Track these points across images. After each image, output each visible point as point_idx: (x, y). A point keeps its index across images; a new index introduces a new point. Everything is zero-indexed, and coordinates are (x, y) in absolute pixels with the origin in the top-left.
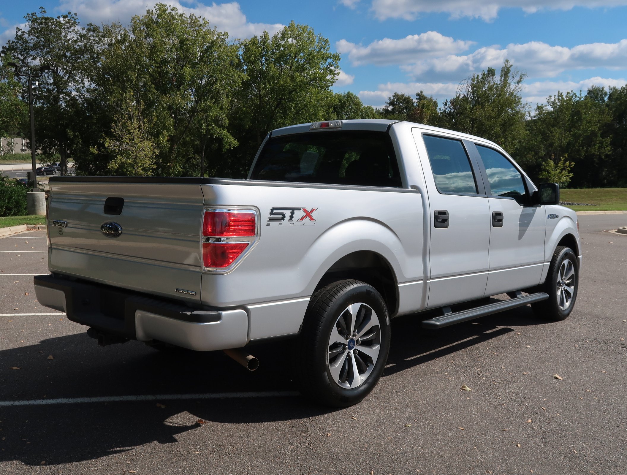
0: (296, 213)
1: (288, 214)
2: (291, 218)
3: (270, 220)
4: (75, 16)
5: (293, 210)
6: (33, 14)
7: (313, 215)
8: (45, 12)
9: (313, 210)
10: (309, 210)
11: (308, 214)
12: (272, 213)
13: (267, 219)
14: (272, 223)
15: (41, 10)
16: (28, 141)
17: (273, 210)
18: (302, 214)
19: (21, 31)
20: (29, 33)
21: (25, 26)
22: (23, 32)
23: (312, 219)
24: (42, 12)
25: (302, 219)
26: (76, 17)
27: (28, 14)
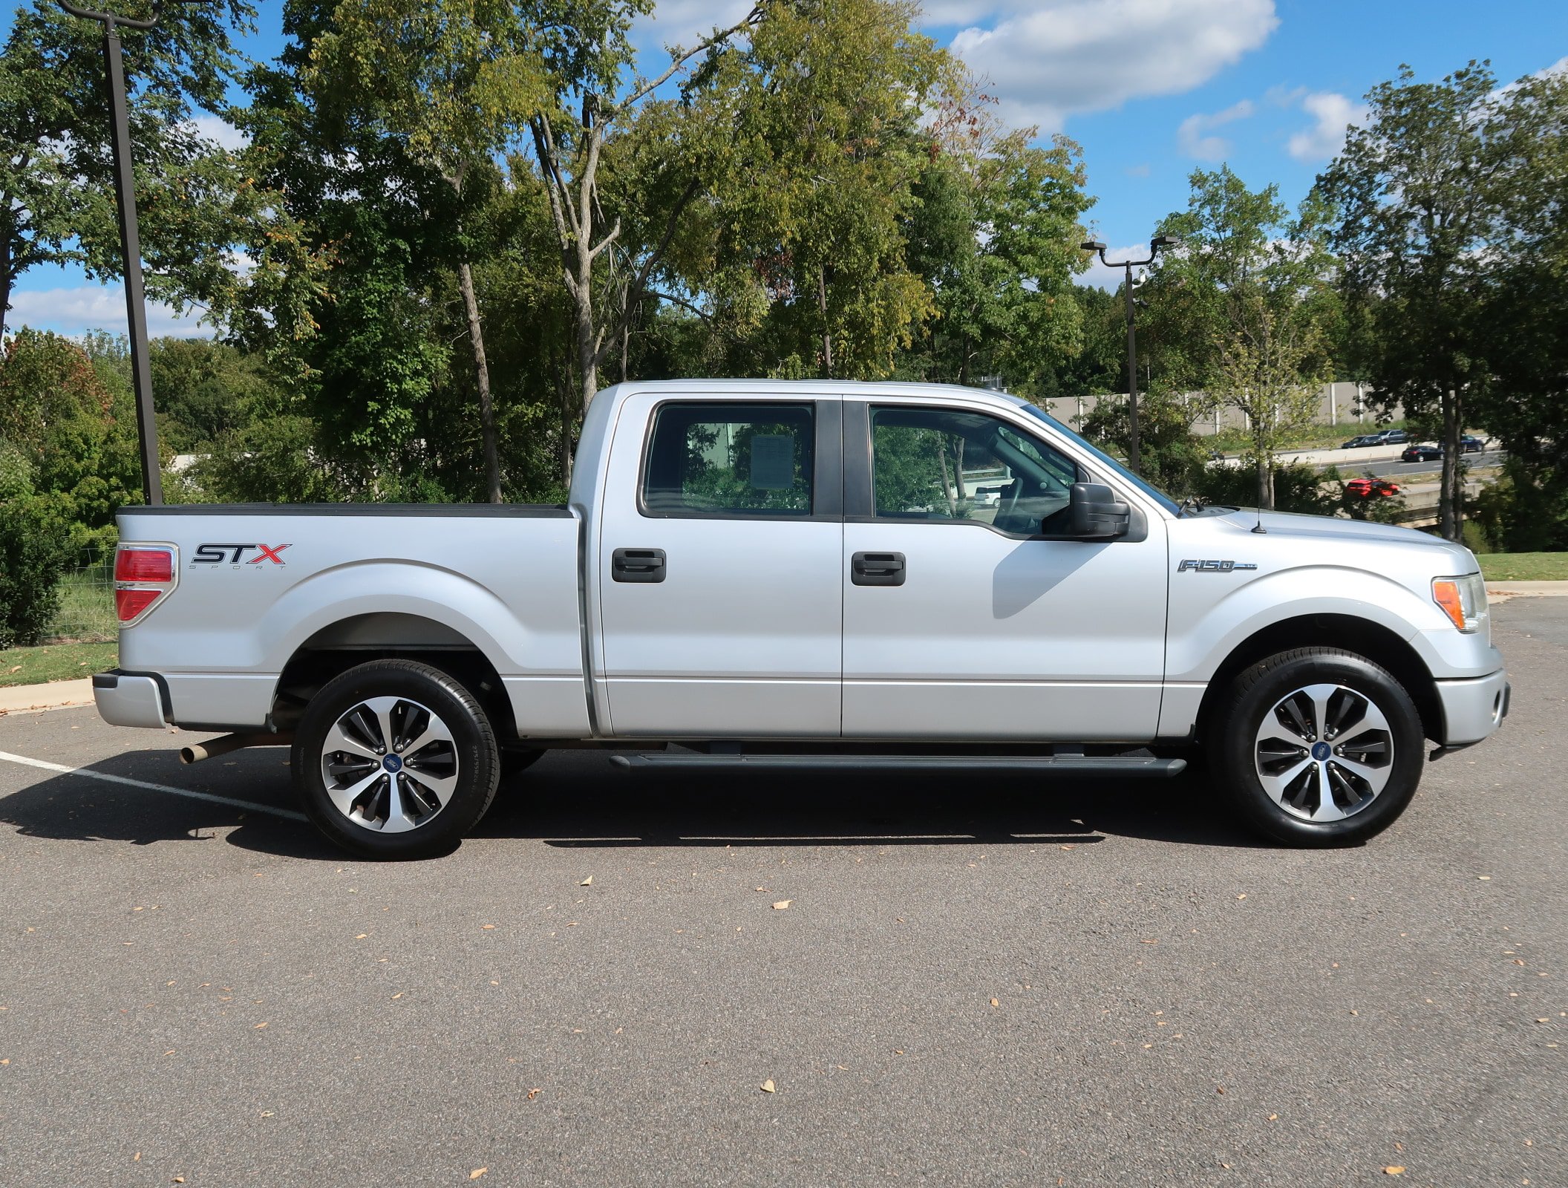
0: (245, 551)
1: (230, 553)
2: (236, 559)
3: (196, 560)
4: (1485, 67)
5: (240, 548)
6: (1384, 86)
7: (279, 554)
8: (1410, 74)
9: (282, 547)
10: (272, 547)
11: (270, 553)
12: (200, 551)
13: (191, 560)
14: (199, 565)
15: (1401, 72)
16: (1371, 389)
17: (201, 548)
18: (258, 552)
19: (1358, 131)
20: (1379, 131)
21: (1366, 118)
22: (1363, 132)
23: (277, 560)
24: (1403, 77)
25: (257, 560)
26: (1487, 70)
27: (1375, 88)
